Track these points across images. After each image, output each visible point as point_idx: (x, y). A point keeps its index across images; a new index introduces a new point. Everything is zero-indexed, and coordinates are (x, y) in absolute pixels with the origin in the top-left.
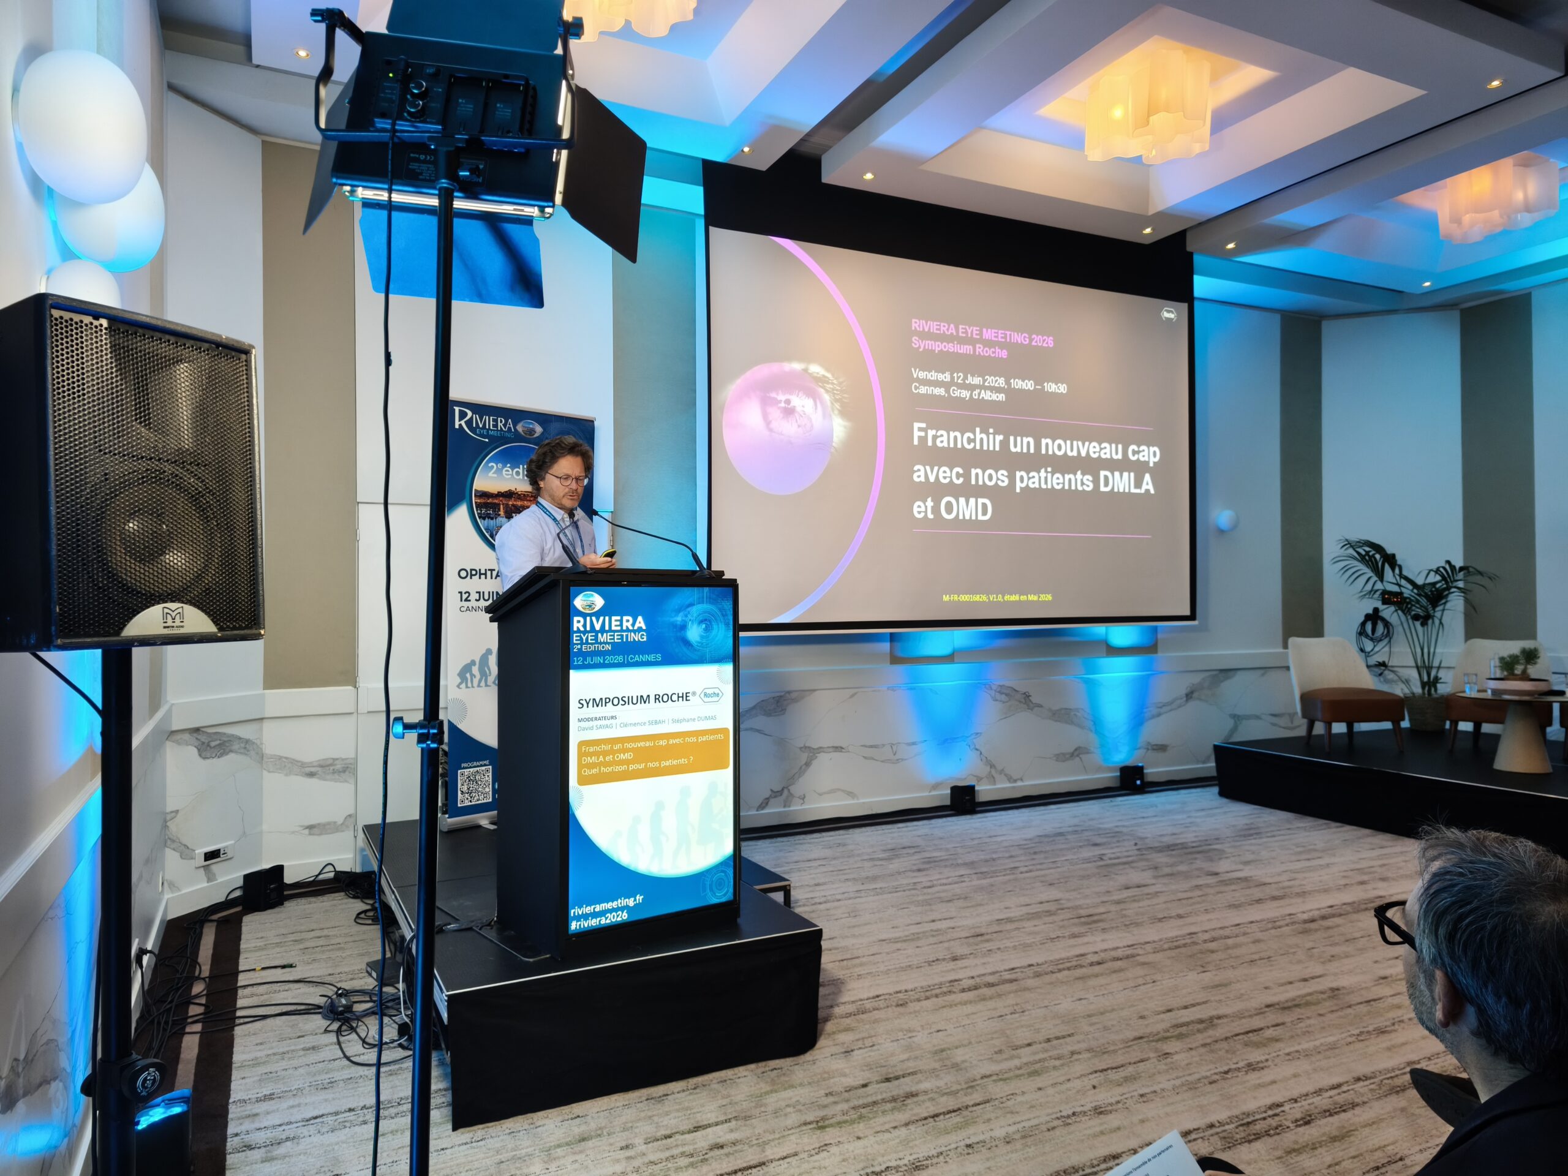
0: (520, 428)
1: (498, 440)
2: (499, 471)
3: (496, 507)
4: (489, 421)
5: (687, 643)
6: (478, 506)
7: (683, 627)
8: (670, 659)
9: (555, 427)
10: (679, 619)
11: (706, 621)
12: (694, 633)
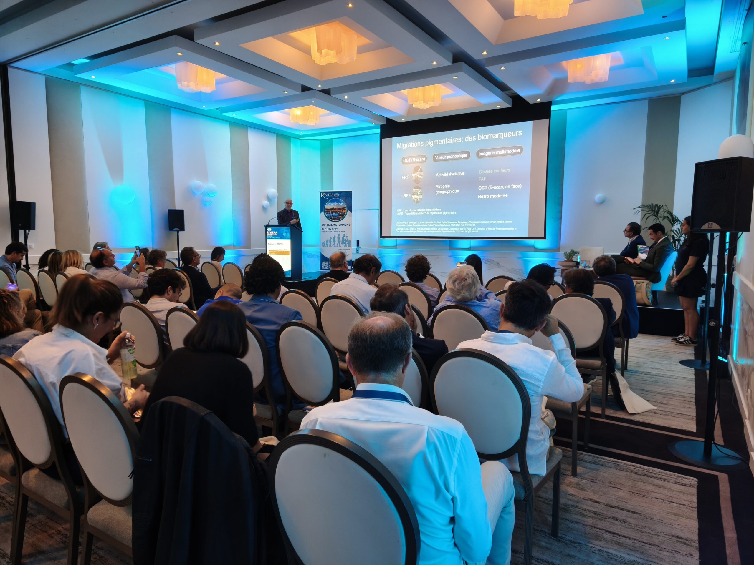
0: (334, 195)
1: (330, 198)
2: (330, 204)
3: (329, 212)
4: (328, 195)
5: (283, 236)
6: (326, 212)
7: (283, 234)
8: (281, 238)
9: (342, 194)
10: (282, 232)
11: (286, 233)
12: (284, 234)
